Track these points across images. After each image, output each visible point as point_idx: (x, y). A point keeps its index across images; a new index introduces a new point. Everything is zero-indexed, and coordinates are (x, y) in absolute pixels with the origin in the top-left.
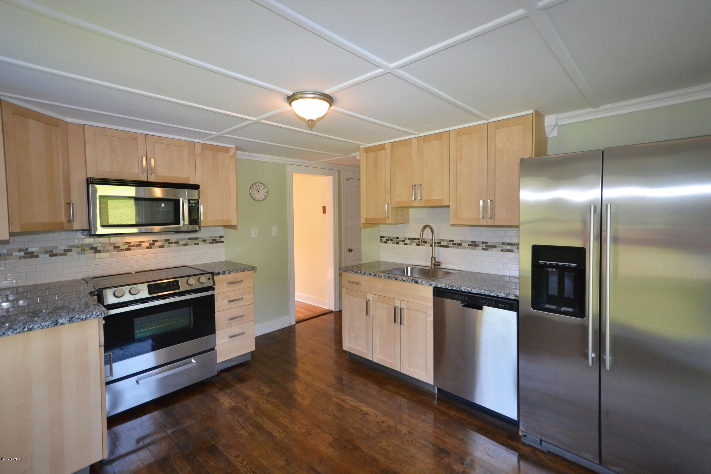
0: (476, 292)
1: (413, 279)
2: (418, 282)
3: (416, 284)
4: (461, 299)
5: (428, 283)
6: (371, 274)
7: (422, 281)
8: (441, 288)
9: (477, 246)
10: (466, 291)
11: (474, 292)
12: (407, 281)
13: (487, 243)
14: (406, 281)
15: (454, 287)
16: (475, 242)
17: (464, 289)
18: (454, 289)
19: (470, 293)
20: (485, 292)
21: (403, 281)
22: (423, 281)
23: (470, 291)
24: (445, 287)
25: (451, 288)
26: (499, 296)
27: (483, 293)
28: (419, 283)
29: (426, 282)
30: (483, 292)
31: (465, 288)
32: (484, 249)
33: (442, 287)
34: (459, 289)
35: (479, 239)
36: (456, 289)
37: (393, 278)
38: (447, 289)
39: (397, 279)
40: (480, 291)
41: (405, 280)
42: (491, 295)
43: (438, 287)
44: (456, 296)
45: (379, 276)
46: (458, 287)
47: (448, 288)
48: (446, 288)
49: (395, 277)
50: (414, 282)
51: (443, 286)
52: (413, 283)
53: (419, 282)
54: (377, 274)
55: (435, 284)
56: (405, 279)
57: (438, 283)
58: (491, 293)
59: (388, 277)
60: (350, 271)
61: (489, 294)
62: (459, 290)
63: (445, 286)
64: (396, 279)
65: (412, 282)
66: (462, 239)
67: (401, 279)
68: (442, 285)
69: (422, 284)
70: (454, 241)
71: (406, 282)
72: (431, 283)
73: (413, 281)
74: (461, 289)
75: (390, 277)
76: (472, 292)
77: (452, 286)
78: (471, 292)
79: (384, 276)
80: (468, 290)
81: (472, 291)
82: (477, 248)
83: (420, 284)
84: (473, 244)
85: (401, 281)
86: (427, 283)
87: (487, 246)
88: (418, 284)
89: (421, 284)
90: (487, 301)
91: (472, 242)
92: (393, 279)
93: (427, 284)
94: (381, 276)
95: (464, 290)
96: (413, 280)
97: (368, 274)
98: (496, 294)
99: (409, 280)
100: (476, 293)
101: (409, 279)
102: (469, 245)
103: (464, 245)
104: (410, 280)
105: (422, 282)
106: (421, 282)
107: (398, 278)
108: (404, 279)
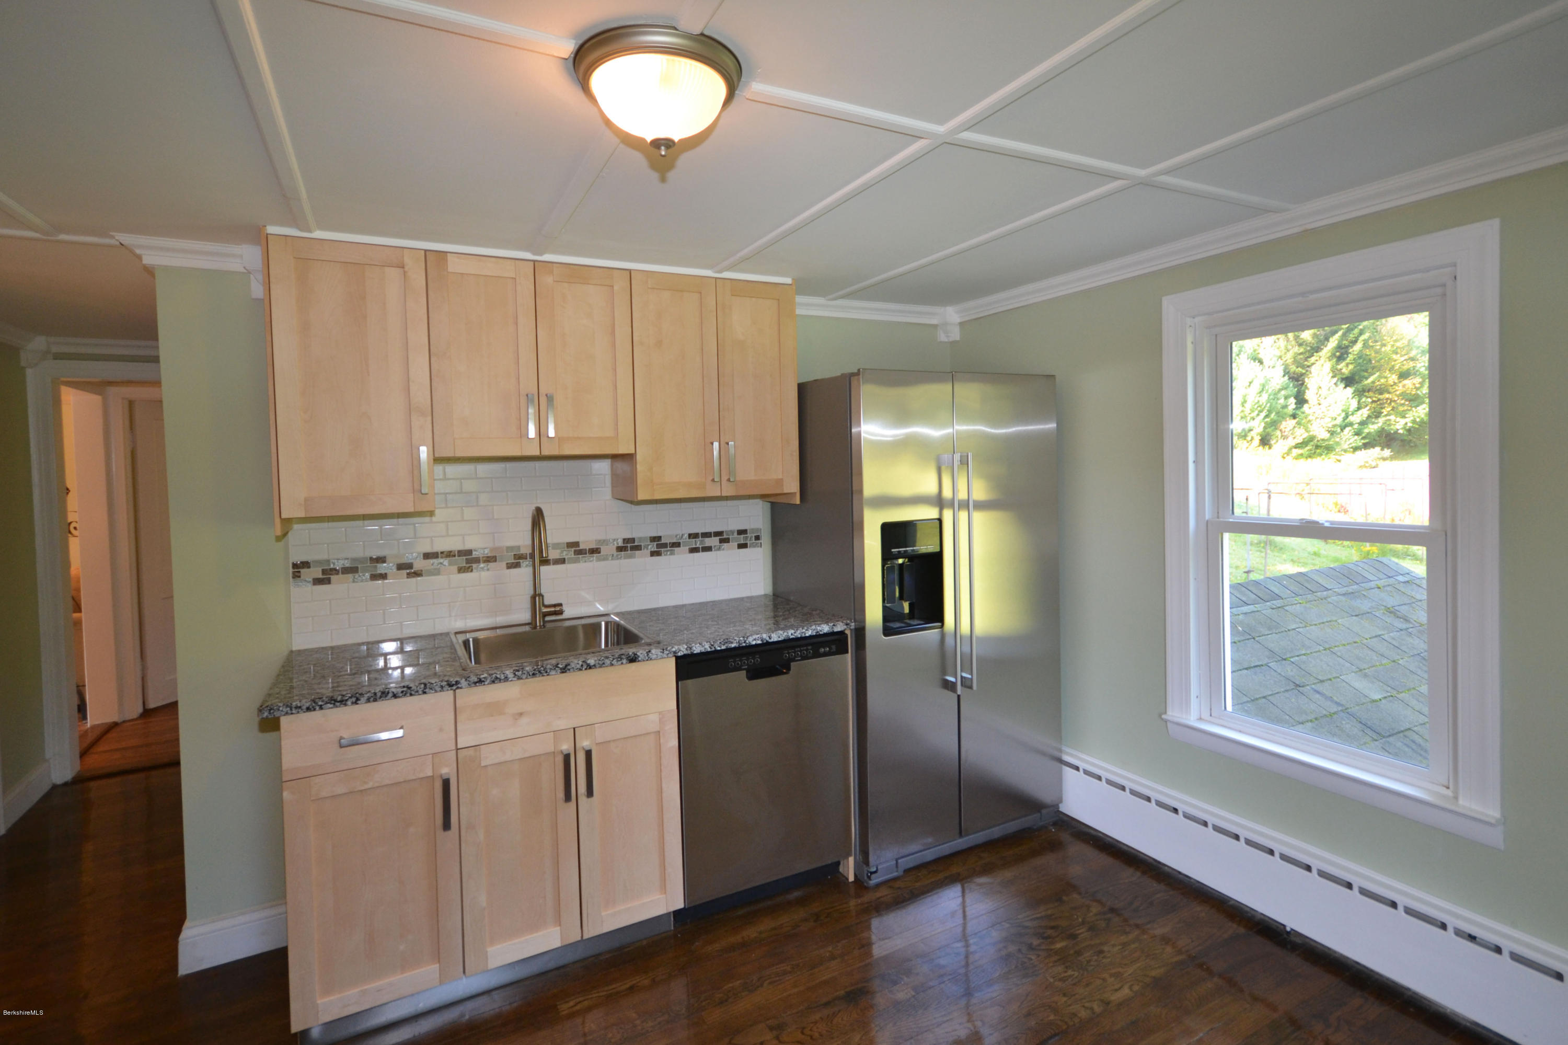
0: (779, 637)
1: (622, 655)
2: (639, 656)
3: (634, 665)
4: (748, 665)
5: (668, 652)
6: (457, 683)
7: (650, 651)
8: (701, 654)
9: (638, 548)
10: (759, 642)
11: (776, 640)
12: (602, 665)
13: (659, 538)
14: (597, 666)
15: (732, 643)
16: (633, 540)
17: (755, 640)
18: (733, 645)
19: (768, 643)
20: (795, 633)
21: (590, 668)
22: (653, 651)
23: (768, 639)
24: (711, 648)
25: (726, 645)
26: (821, 633)
27: (792, 637)
28: (640, 659)
29: (661, 652)
30: (792, 634)
31: (756, 636)
32: (653, 554)
33: (703, 651)
34: (745, 642)
35: (642, 532)
36: (737, 645)
37: (551, 669)
38: (716, 651)
39: (569, 667)
40: (785, 634)
41: (594, 665)
42: (807, 635)
43: (695, 652)
44: (734, 662)
45: (497, 678)
46: (741, 639)
47: (719, 648)
48: (713, 649)
49: (558, 664)
50: (624, 661)
51: (707, 647)
52: (622, 663)
53: (641, 656)
54: (485, 675)
55: (686, 649)
56: (595, 661)
57: (693, 645)
58: (807, 630)
59: (531, 673)
60: (341, 701)
61: (803, 635)
62: (744, 644)
63: (712, 645)
64: (564, 670)
65: (620, 662)
66: (599, 538)
67: (582, 666)
68: (703, 646)
69: (651, 659)
70: (581, 545)
71: (601, 667)
72: (674, 650)
73: (621, 659)
74: (747, 642)
75: (540, 672)
76: (772, 640)
77: (727, 641)
78: (770, 641)
79: (517, 673)
80: (762, 640)
81: (770, 638)
82: (637, 552)
83: (644, 661)
84: (629, 546)
85: (581, 670)
86: (663, 653)
87: (660, 546)
88: (639, 661)
89: (647, 660)
90: (799, 649)
91: (626, 541)
92: (553, 672)
93: (665, 656)
94: (503, 677)
95: (754, 643)
96: (623, 657)
97: (442, 687)
98: (814, 630)
99: (608, 662)
100: (780, 639)
101: (607, 658)
102: (620, 549)
103: (604, 550)
104: (614, 659)
105: (650, 655)
106: (648, 655)
107: (573, 665)
108: (591, 662)
